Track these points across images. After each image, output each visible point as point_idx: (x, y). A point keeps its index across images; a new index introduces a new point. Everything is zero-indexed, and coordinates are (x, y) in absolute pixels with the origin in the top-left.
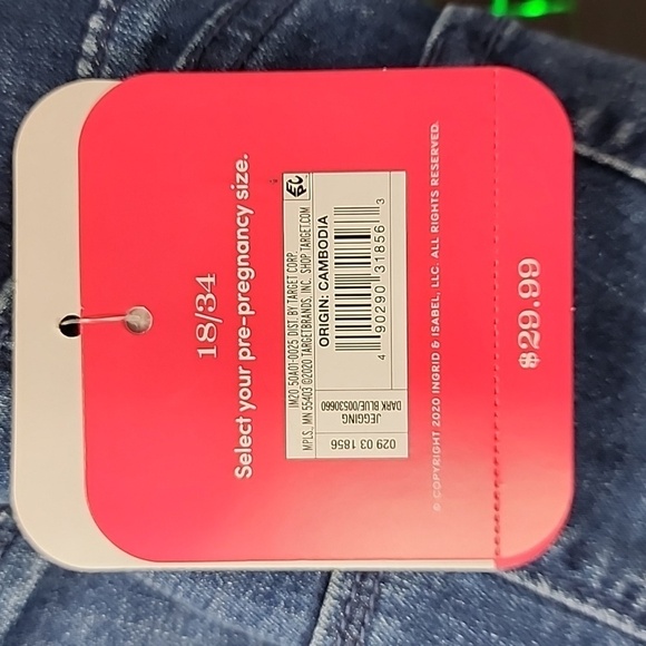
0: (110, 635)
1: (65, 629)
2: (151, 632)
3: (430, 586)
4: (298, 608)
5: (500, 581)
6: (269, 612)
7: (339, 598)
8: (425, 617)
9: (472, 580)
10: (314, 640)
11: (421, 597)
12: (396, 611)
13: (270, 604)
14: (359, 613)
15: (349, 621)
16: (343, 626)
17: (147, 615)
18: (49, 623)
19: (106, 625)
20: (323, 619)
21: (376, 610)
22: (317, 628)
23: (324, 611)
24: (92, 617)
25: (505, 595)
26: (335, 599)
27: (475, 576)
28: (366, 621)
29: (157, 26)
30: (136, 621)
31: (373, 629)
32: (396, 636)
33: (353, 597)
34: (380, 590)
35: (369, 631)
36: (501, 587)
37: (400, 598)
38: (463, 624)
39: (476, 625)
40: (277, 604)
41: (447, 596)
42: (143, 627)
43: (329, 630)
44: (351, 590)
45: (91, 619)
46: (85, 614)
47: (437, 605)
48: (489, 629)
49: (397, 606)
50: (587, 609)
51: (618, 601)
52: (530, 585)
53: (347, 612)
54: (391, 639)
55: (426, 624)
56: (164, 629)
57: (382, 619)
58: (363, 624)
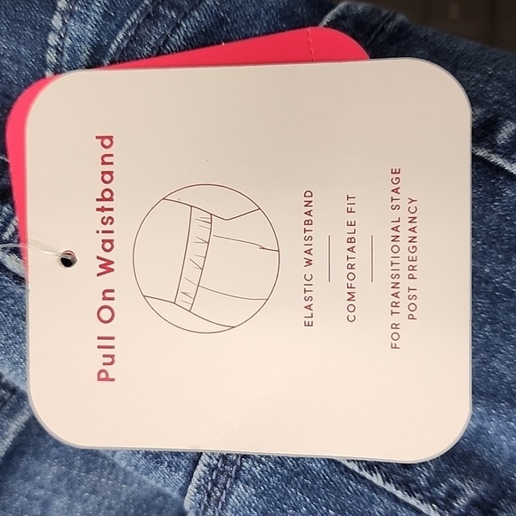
0: (69, 480)
1: (36, 474)
2: (99, 480)
3: (283, 465)
4: (178, 469)
5: (342, 469)
6: (156, 468)
7: (208, 465)
8: (277, 489)
9: (319, 465)
10: (188, 495)
11: (275, 472)
12: (253, 481)
13: (157, 463)
14: (222, 479)
15: (215, 484)
16: (209, 488)
17: (96, 469)
18: (26, 469)
19: (66, 474)
20: (194, 479)
21: (236, 478)
22: (190, 487)
23: (196, 474)
24: (56, 468)
25: (345, 480)
26: (205, 465)
27: (322, 462)
28: (228, 486)
29: (107, 6)
30: (88, 472)
31: (232, 493)
32: (251, 501)
33: (219, 465)
34: (241, 463)
35: (229, 493)
36: (342, 474)
37: (256, 471)
38: (308, 499)
39: (318, 502)
40: (162, 463)
41: (297, 474)
42: (93, 477)
43: (198, 488)
44: (218, 461)
45: (55, 469)
46: (50, 465)
47: (288, 481)
48: (328, 506)
49: (254, 477)
50: (413, 501)
51: (442, 499)
52: (368, 476)
53: (214, 477)
54: (247, 503)
55: (277, 495)
56: (109, 479)
57: (241, 486)
58: (225, 488)
